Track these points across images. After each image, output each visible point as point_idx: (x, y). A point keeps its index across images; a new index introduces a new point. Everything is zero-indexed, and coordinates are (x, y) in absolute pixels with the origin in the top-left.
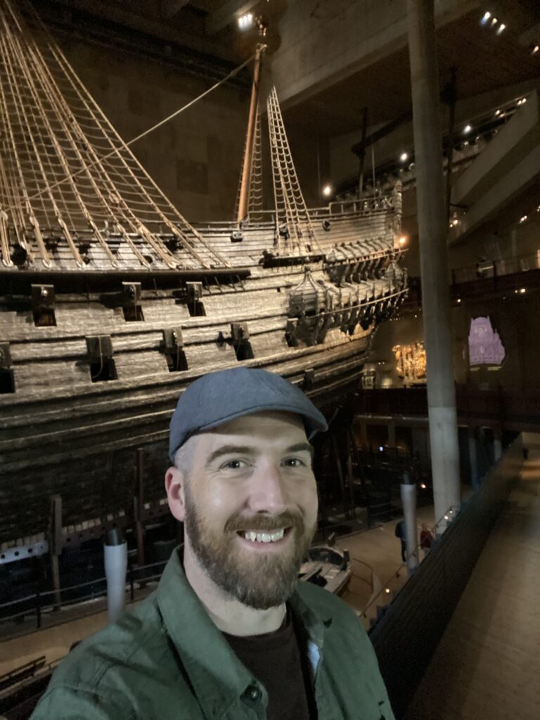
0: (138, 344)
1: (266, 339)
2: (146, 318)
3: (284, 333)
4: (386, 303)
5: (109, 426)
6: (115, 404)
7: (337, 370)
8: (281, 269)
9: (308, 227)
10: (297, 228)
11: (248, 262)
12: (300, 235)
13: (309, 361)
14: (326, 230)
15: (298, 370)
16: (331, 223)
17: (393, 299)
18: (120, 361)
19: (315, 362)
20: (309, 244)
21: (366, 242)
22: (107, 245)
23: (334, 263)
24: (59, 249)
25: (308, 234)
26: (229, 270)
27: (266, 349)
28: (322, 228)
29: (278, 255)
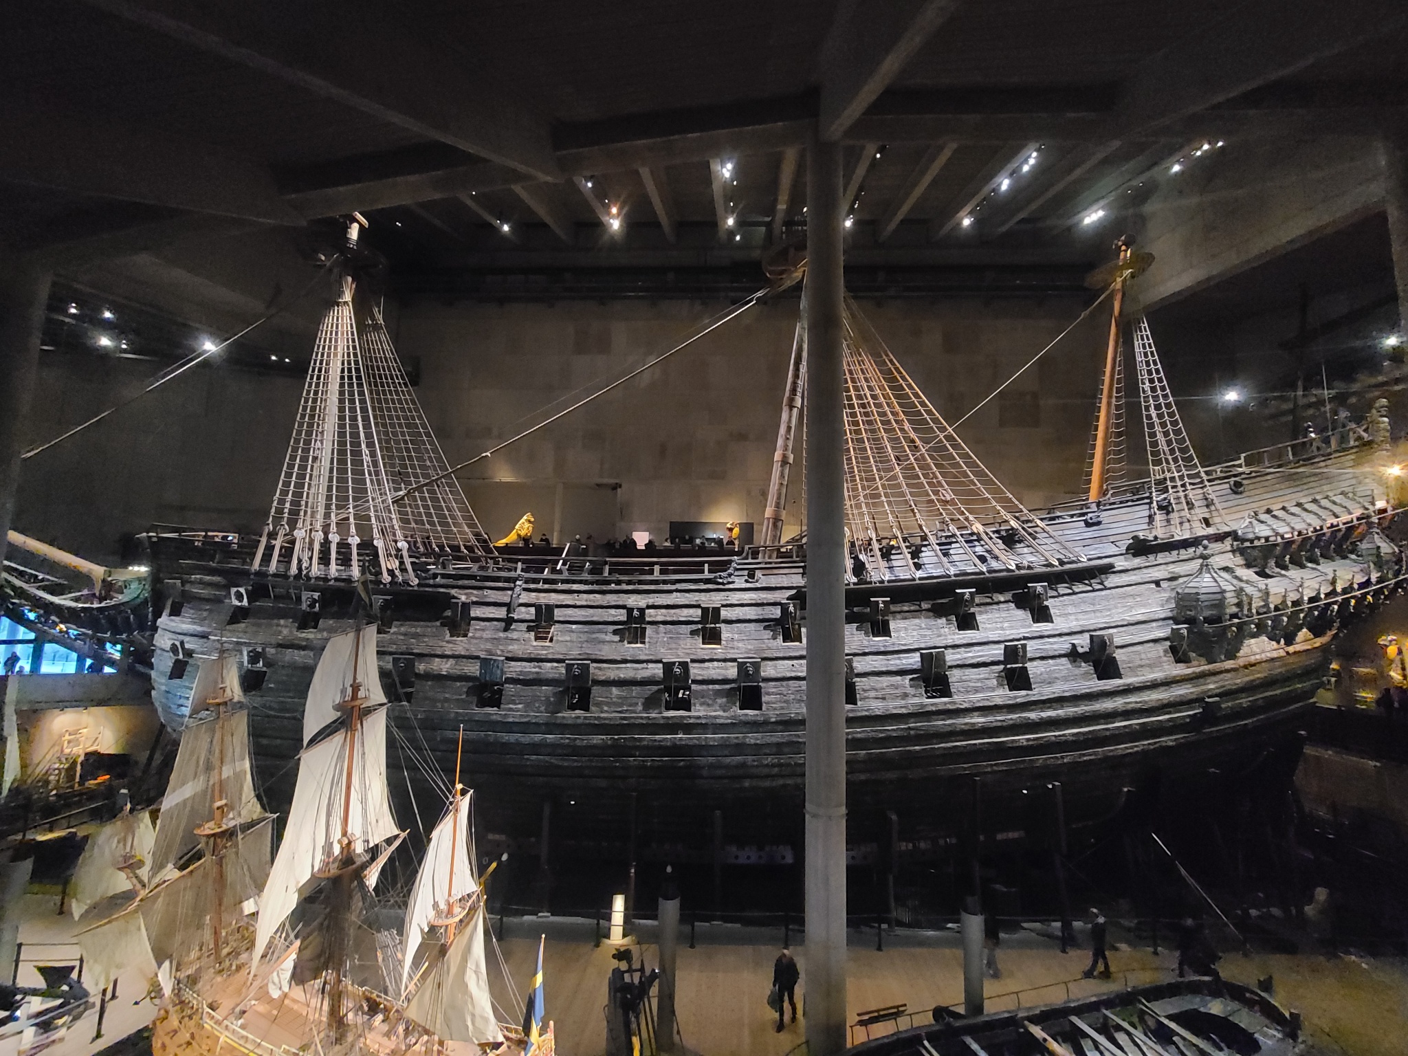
0: (972, 657)
1: (1139, 653)
2: (981, 626)
3: (1168, 643)
4: (1361, 599)
5: (944, 748)
6: (949, 725)
7: (1262, 698)
8: (1160, 555)
9: (1204, 493)
10: (1186, 496)
11: (1113, 550)
12: (1190, 506)
13: (1211, 685)
14: (1236, 493)
15: (1194, 696)
16: (1245, 482)
17: (1378, 591)
18: (954, 676)
19: (1224, 686)
20: (1207, 516)
21: (1315, 501)
22: (938, 548)
23: (1252, 541)
24: (892, 557)
25: (1205, 503)
26: (1085, 565)
27: (1142, 666)
28: (1229, 491)
29: (1156, 538)
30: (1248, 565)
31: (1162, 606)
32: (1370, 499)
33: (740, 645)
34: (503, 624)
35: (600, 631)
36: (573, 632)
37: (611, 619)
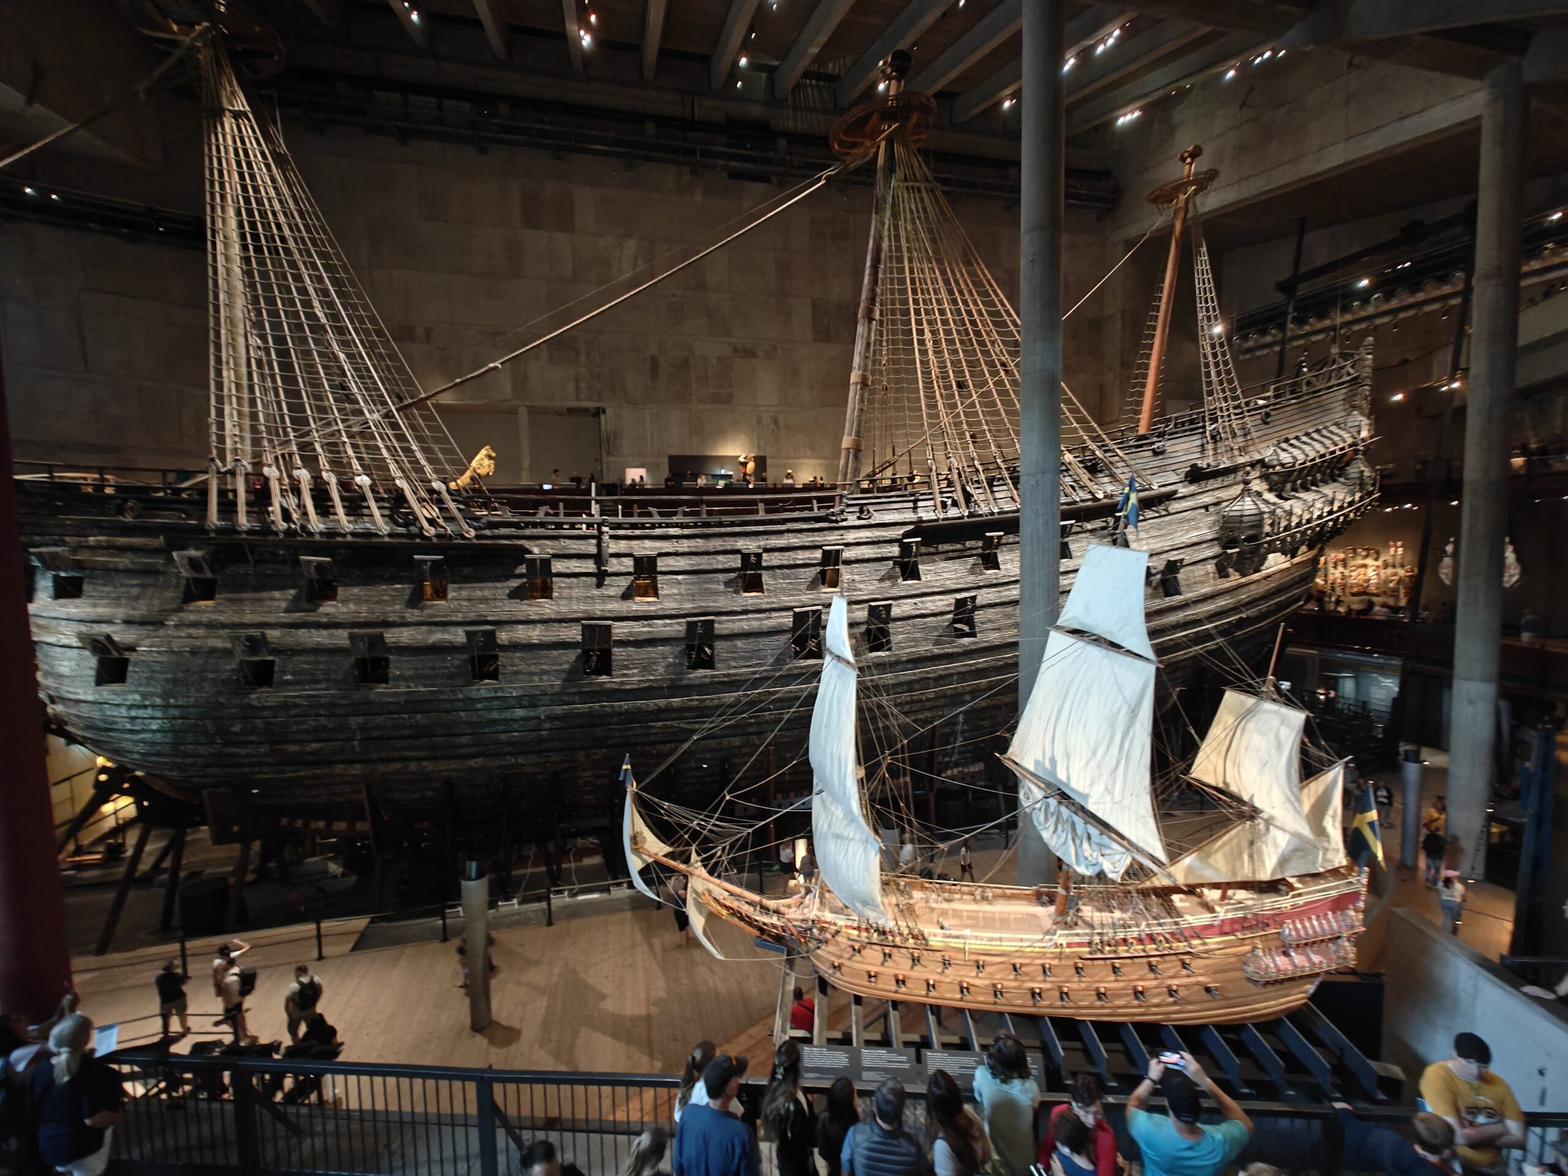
1: (1193, 572)
2: (1074, 554)
3: (1215, 562)
4: (1346, 516)
8: (1209, 482)
9: (1243, 423)
10: (1230, 426)
11: (1173, 478)
12: (1234, 436)
13: (1243, 596)
14: (1266, 423)
15: (1230, 606)
16: (1273, 413)
17: (1358, 509)
19: (1250, 596)
20: (1245, 444)
21: (1318, 431)
23: (1274, 467)
25: (1244, 432)
26: (1156, 492)
27: (1196, 583)
28: (1259, 422)
29: (1208, 465)
30: (1270, 490)
31: (1210, 528)
32: (1356, 429)
33: (861, 586)
34: (594, 580)
35: (711, 581)
36: (680, 583)
37: (720, 567)
